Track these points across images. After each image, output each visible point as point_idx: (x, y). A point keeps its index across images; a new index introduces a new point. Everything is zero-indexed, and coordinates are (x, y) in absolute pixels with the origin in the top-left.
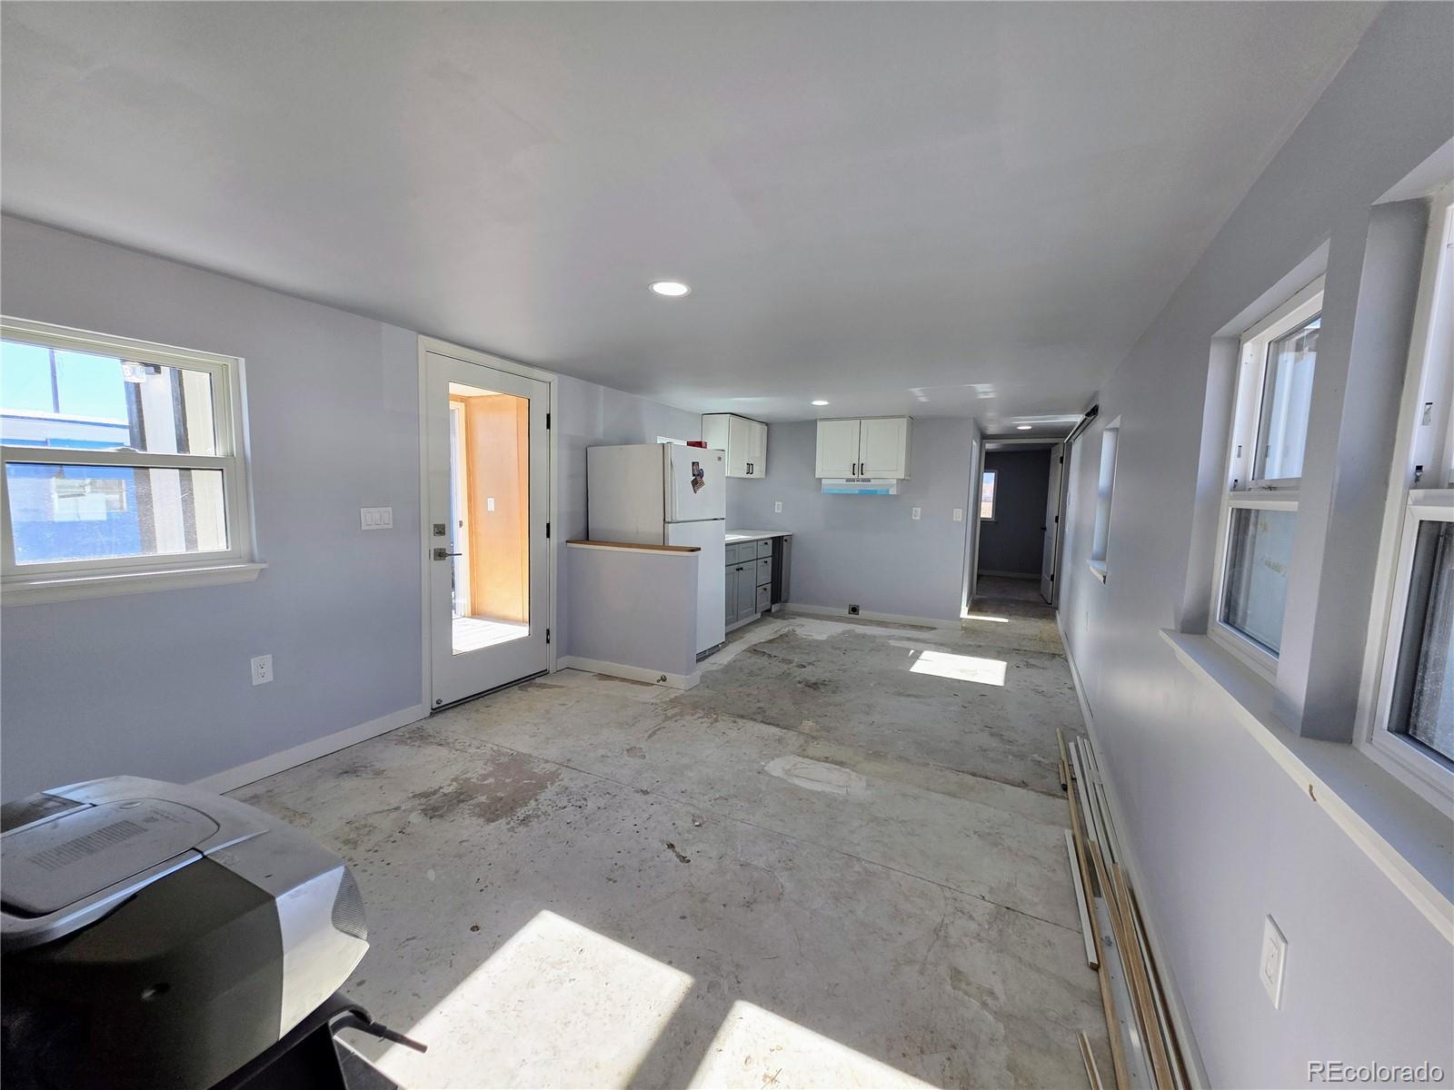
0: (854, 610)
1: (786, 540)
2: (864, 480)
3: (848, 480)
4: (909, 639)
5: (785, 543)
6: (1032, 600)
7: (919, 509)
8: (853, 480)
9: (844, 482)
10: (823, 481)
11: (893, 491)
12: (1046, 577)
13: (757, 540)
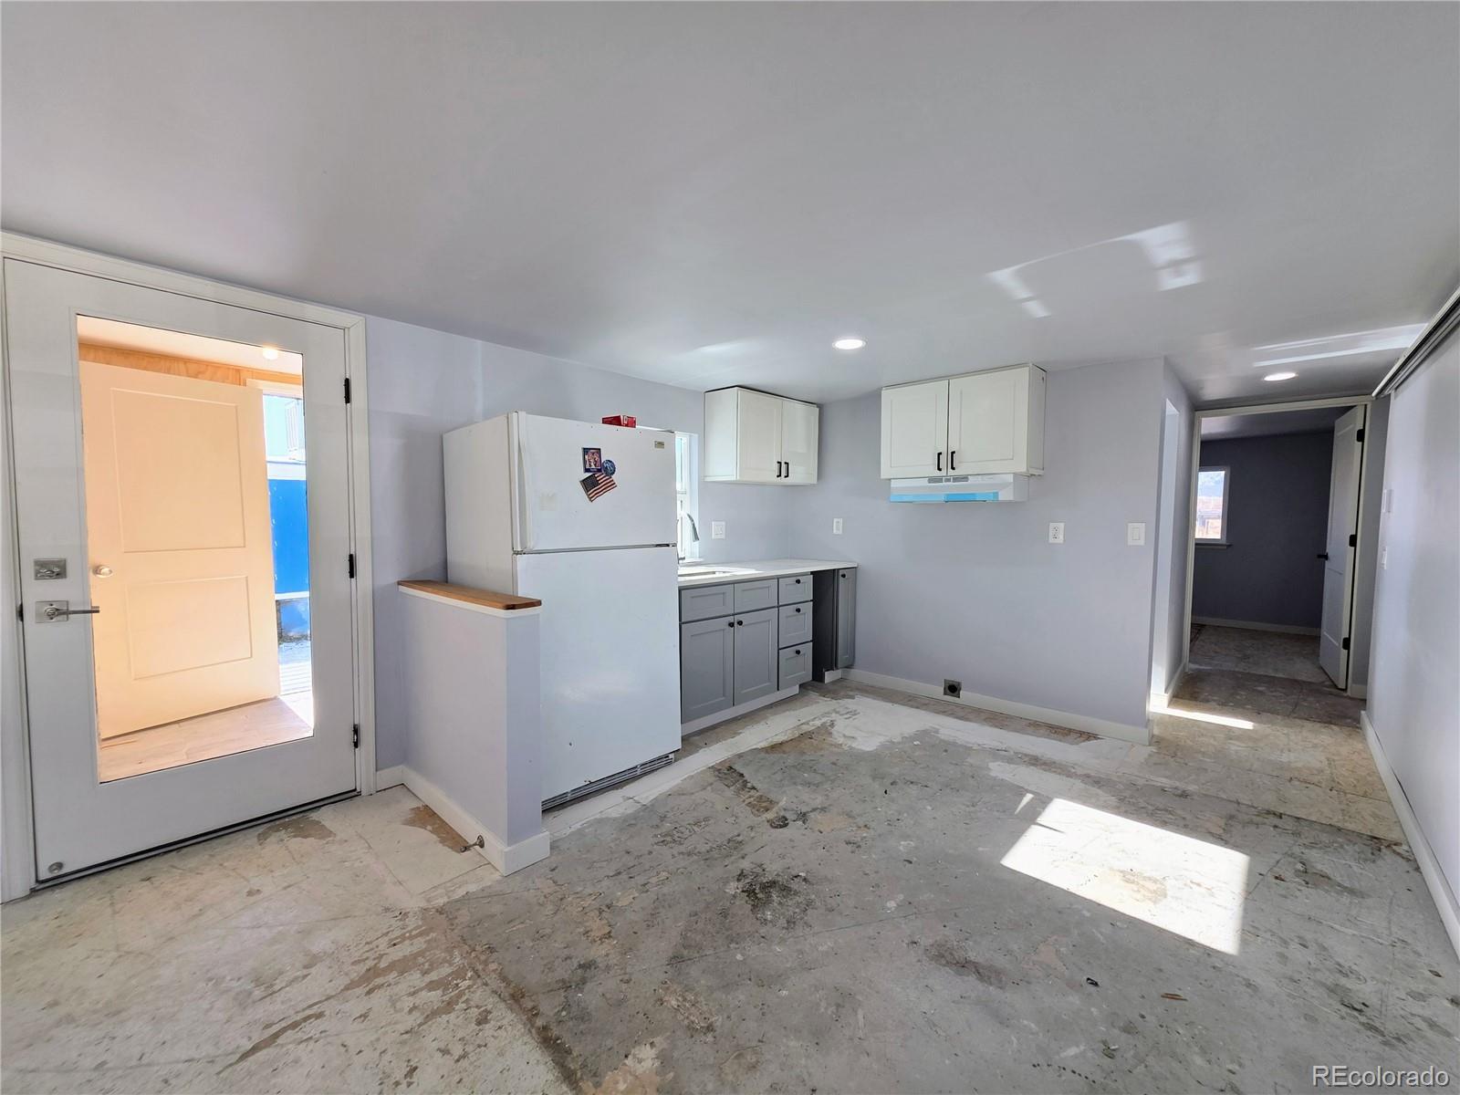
0: (953, 689)
1: (844, 576)
2: (956, 479)
3: (932, 480)
4: (1035, 761)
5: (841, 578)
6: (1303, 677)
7: (1062, 525)
8: (939, 480)
9: (925, 482)
10: (894, 484)
11: (1006, 495)
12: (1330, 637)
13: (778, 578)
